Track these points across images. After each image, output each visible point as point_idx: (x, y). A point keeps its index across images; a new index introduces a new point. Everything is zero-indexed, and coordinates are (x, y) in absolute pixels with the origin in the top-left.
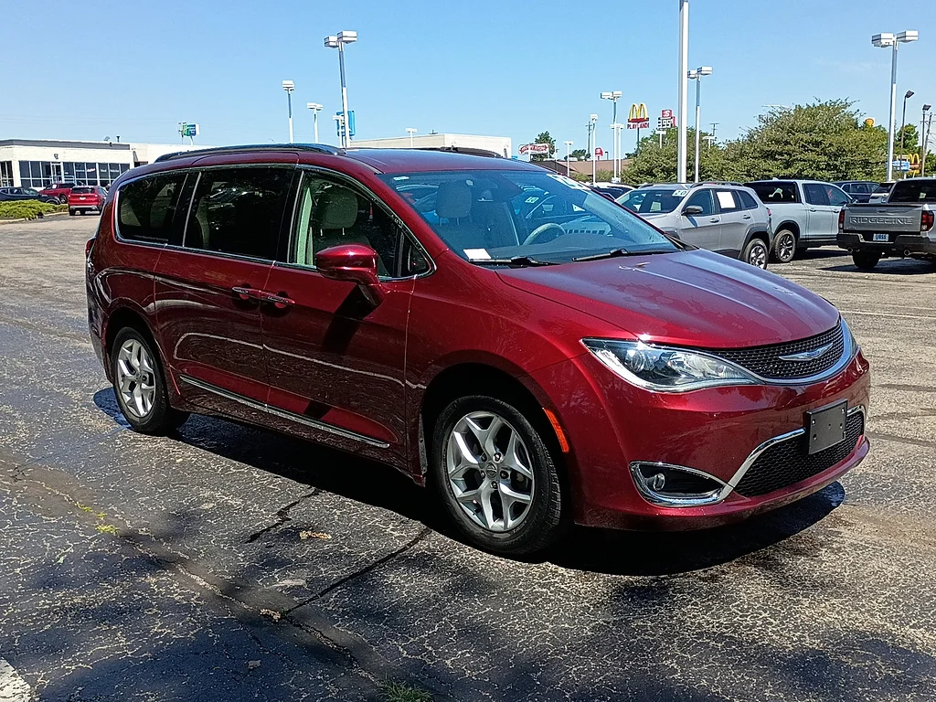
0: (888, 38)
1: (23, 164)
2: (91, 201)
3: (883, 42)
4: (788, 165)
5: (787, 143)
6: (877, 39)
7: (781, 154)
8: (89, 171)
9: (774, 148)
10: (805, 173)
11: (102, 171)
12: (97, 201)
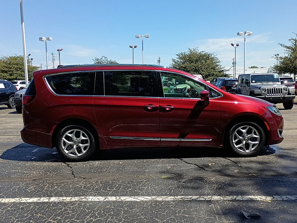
0: (44, 38)
3: (43, 40)
4: (11, 75)
5: (11, 68)
6: (41, 39)
7: (9, 71)
9: (6, 69)
10: (18, 77)
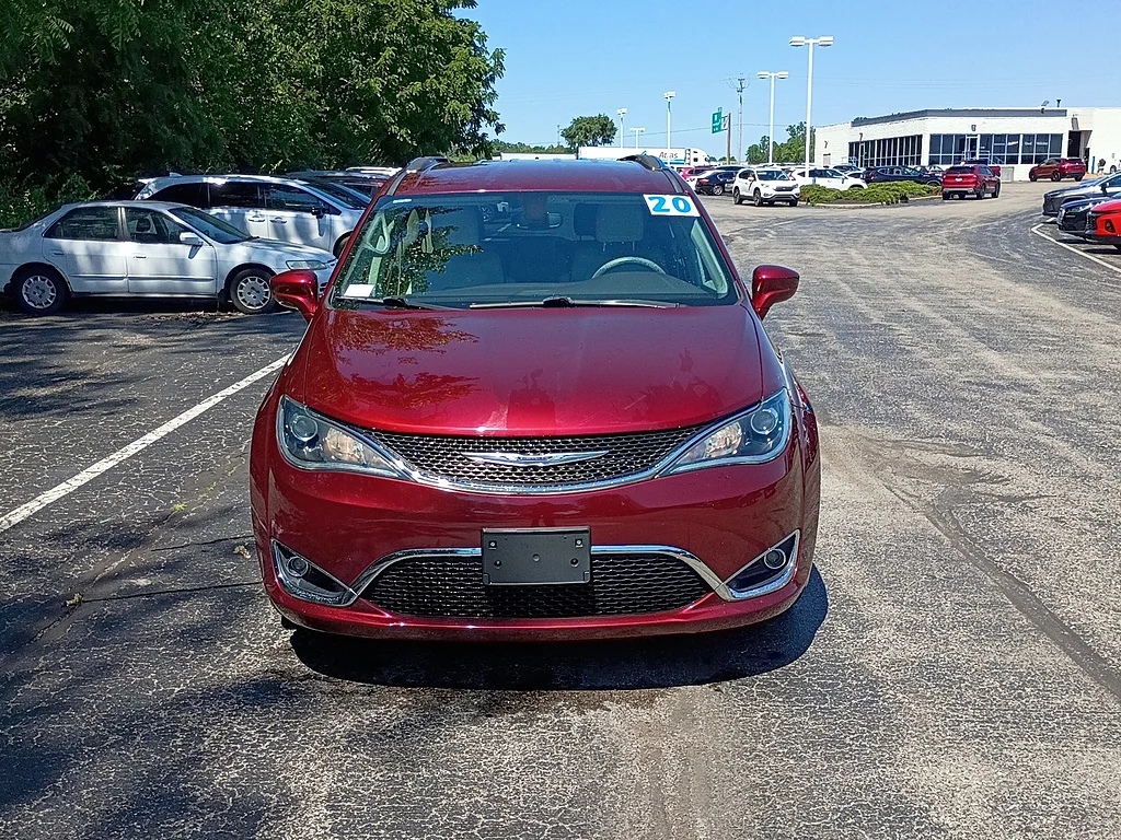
1: (934, 138)
2: (969, 183)
8: (1010, 144)
11: (1027, 144)
12: (976, 183)
